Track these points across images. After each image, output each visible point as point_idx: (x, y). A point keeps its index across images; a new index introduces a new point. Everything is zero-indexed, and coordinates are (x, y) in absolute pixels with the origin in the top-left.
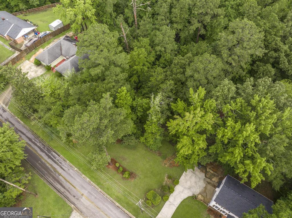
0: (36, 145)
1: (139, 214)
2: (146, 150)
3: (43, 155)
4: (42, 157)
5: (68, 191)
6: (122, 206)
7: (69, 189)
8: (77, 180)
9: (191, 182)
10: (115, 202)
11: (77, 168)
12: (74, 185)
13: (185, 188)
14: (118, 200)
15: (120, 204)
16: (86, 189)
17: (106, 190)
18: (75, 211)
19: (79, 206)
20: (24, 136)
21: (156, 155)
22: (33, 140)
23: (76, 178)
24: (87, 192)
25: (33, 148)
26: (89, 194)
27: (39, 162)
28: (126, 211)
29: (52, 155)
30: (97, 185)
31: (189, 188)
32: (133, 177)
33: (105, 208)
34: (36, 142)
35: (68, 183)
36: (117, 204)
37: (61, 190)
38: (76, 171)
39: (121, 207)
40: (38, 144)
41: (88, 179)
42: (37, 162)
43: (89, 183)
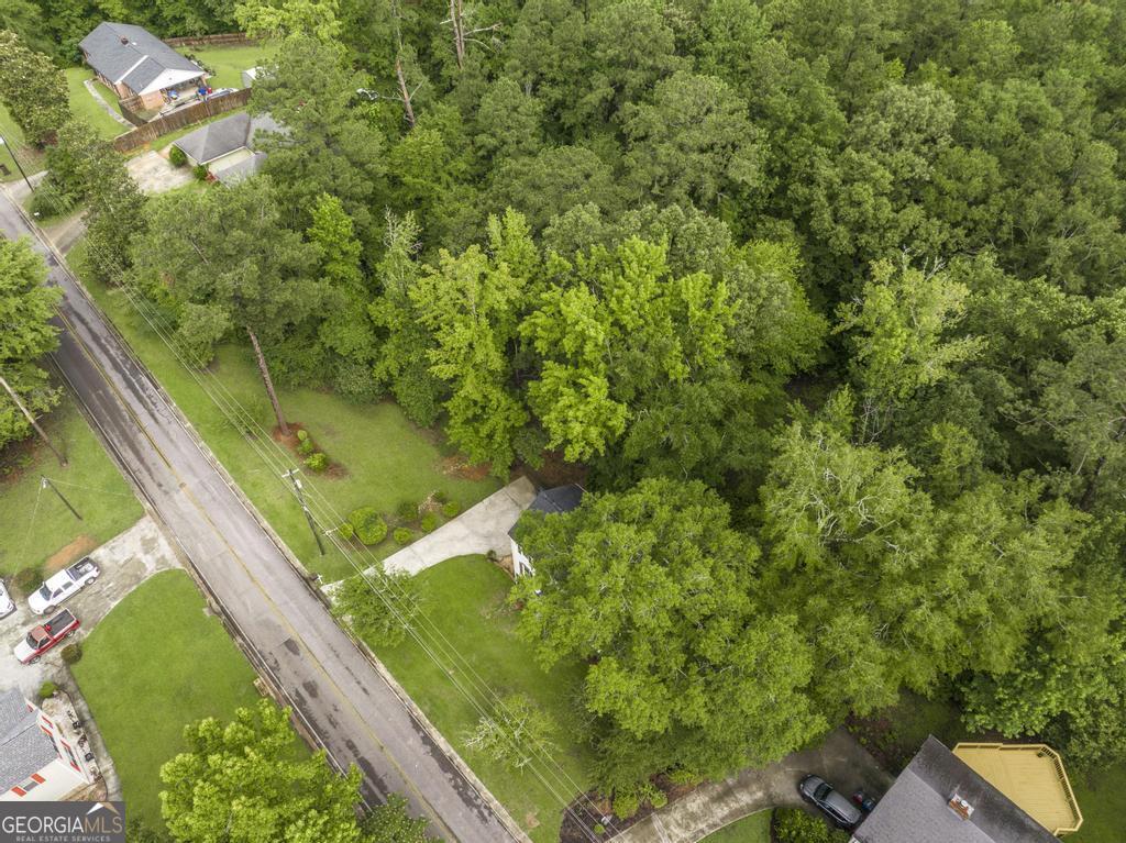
0: (106, 352)
1: (313, 557)
2: (402, 427)
3: (116, 378)
4: (112, 383)
5: (148, 470)
6: (276, 530)
7: (153, 469)
8: (182, 449)
9: (498, 523)
10: (260, 516)
11: (192, 422)
12: (169, 460)
13: (475, 533)
14: (272, 514)
15: (273, 524)
16: (195, 474)
17: (248, 486)
18: (148, 517)
19: (163, 507)
20: (84, 327)
21: (429, 442)
22: (103, 341)
23: (180, 444)
24: (197, 481)
25: (94, 357)
26: (200, 487)
27: (101, 392)
28: (282, 544)
29: (139, 381)
30: (230, 472)
31: (488, 537)
32: (337, 475)
33: (231, 526)
34: (108, 347)
35: (155, 452)
36: (265, 524)
37: (132, 465)
38: (188, 429)
39: (272, 531)
40: (112, 352)
41: (211, 454)
42: (95, 390)
43: (211, 464)
